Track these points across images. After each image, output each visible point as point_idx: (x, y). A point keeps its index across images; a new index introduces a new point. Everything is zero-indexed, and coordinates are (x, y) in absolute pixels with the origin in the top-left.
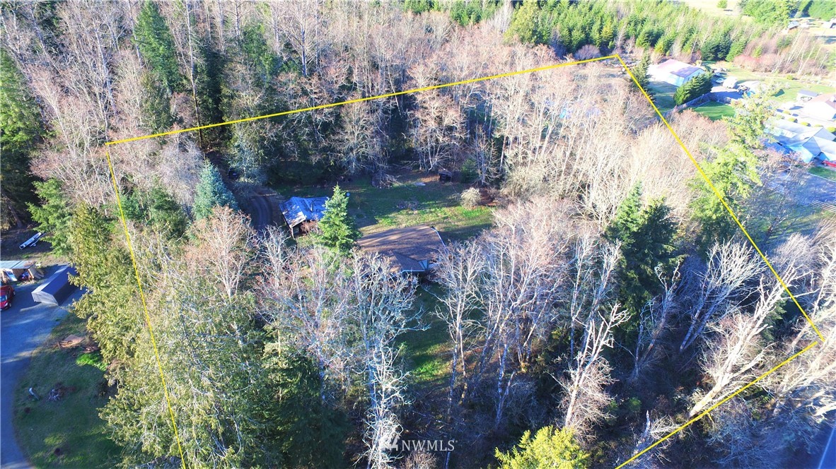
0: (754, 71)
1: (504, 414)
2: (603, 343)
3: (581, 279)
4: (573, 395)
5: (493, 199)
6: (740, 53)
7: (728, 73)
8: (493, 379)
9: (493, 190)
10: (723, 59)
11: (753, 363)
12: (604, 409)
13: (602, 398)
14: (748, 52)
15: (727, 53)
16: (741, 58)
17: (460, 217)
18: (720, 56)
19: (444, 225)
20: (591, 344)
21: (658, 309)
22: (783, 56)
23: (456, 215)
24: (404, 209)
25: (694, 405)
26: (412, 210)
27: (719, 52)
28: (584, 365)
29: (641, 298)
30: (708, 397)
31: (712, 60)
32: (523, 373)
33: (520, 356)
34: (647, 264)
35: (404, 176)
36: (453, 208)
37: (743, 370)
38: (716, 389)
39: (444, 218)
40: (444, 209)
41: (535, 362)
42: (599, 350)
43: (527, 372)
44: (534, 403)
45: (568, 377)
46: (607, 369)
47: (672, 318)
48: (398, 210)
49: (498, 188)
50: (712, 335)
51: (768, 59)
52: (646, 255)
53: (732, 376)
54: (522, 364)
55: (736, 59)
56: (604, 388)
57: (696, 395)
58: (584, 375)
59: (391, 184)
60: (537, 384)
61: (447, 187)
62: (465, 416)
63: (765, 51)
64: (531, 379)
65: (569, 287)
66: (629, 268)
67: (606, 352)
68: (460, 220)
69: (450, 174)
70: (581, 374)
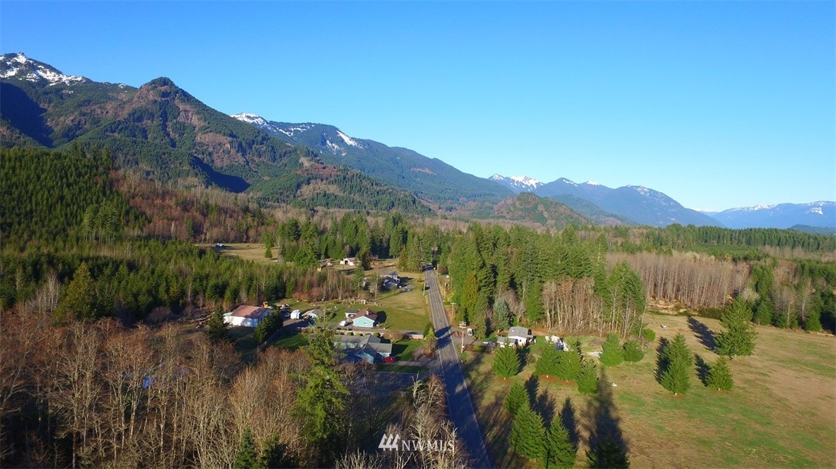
0: (309, 302)
6: (295, 290)
7: (291, 308)
10: (284, 297)
14: (300, 289)
15: (285, 292)
16: (296, 294)
18: (280, 295)
22: (325, 287)
27: (278, 292)
31: (275, 300)
51: (315, 291)
55: (293, 295)
63: (311, 286)
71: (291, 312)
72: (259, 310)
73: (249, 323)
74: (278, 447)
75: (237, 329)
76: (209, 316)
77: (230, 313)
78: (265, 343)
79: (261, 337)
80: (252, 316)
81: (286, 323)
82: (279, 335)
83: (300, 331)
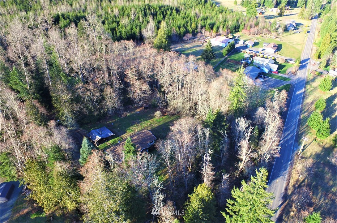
0: (249, 35)
1: (188, 186)
2: (209, 159)
3: (201, 140)
4: (205, 175)
5: (166, 113)
6: (243, 28)
7: (240, 37)
8: (181, 176)
9: (165, 110)
10: (238, 31)
11: (250, 152)
12: (214, 176)
13: (212, 173)
14: (246, 28)
15: (239, 29)
16: (244, 31)
17: (156, 122)
18: (237, 30)
19: (151, 127)
20: (206, 160)
21: (224, 142)
22: (257, 28)
23: (154, 122)
24: (135, 124)
25: (240, 167)
26: (138, 124)
27: (236, 29)
28: (206, 166)
29: (220, 140)
30: (242, 164)
31: (234, 32)
32: (190, 172)
33: (188, 167)
34: (219, 129)
35: (130, 110)
36: (152, 119)
37: (248, 154)
38: (243, 161)
39: (150, 124)
40: (149, 121)
41: (193, 167)
42: (208, 161)
43: (192, 171)
44: (196, 180)
45: (202, 170)
46: (212, 165)
47: (228, 144)
48: (132, 125)
49: (166, 108)
50: (240, 146)
51: (253, 30)
52: (218, 127)
53: (246, 156)
54: (189, 169)
55: (243, 31)
56: (212, 170)
57: (240, 163)
58: (206, 168)
59: (126, 115)
60: (195, 174)
61: (147, 111)
62: (176, 190)
63: (251, 27)
64: (193, 173)
65: (198, 144)
66: (214, 132)
67: (210, 161)
68: (156, 124)
69: (148, 106)
70: (205, 168)
71: (240, 41)
72: (226, 39)
73: (221, 45)
74: (219, 112)
75: (216, 47)
76: (206, 39)
77: (215, 39)
78: (227, 56)
79: (225, 54)
80: (223, 42)
81: (237, 46)
82: (233, 52)
83: (242, 51)
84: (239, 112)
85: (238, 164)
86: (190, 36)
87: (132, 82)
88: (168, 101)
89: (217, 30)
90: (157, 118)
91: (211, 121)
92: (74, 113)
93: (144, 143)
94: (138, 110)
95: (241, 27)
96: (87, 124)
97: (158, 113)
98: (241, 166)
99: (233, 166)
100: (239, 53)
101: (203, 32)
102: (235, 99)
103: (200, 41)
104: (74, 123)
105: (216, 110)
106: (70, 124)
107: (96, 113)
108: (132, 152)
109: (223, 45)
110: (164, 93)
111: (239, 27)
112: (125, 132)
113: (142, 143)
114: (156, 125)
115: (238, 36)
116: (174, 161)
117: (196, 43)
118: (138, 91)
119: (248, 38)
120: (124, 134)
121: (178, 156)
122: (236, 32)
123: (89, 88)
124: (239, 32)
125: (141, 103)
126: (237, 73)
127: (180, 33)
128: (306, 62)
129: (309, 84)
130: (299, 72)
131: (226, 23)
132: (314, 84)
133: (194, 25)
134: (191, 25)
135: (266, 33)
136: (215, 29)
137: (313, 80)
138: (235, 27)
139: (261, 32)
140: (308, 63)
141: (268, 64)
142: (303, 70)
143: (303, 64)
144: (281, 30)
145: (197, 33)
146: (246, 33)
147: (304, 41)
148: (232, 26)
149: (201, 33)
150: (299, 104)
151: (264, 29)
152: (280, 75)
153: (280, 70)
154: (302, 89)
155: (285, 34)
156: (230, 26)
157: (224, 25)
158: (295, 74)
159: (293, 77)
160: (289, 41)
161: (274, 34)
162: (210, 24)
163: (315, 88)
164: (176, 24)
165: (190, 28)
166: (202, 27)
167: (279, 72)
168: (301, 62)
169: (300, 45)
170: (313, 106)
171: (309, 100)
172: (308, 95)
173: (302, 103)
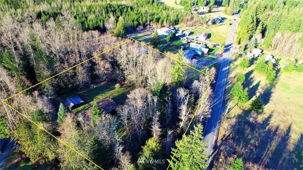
0: (186, 27)
1: (141, 140)
2: (157, 119)
3: (150, 105)
4: (154, 131)
5: (123, 85)
6: (182, 22)
8: (136, 133)
9: (123, 83)
11: (188, 113)
12: (161, 132)
13: (160, 130)
19: (112, 96)
20: (155, 120)
21: (168, 106)
22: (192, 22)
23: (115, 92)
24: (100, 94)
25: (180, 125)
26: (102, 94)
27: (176, 22)
28: (155, 124)
29: (165, 105)
32: (143, 129)
33: (141, 126)
34: (164, 97)
35: (96, 83)
36: (113, 90)
37: (187, 115)
38: (183, 121)
39: (112, 94)
41: (145, 126)
44: (147, 135)
45: (152, 128)
46: (159, 124)
47: (172, 108)
48: (98, 95)
50: (180, 110)
52: (164, 95)
53: (185, 117)
54: (142, 127)
55: (181, 24)
56: (159, 128)
57: (180, 123)
58: (155, 126)
59: (93, 87)
61: (110, 84)
62: (132, 143)
64: (145, 130)
65: (148, 108)
66: (160, 99)
67: (158, 121)
69: (110, 80)
70: (154, 126)
71: (179, 31)
72: (169, 30)
73: (165, 34)
74: (164, 84)
75: (162, 35)
76: (154, 30)
77: (160, 29)
78: (170, 42)
79: (168, 41)
80: (166, 32)
81: (177, 35)
82: (174, 40)
83: (181, 39)
84: (180, 84)
85: (179, 123)
86: (141, 27)
87: (97, 62)
88: (125, 76)
89: (162, 23)
90: (117, 89)
91: (158, 90)
92: (53, 86)
93: (107, 108)
94: (103, 83)
95: (180, 21)
96: (64, 94)
97: (117, 86)
98: (182, 124)
99: (175, 124)
100: (179, 40)
101: (151, 25)
102: (177, 74)
103: (149, 31)
104: (53, 93)
105: (162, 83)
106: (50, 94)
107: (70, 86)
108: (98, 114)
109: (167, 34)
110: (122, 70)
111: (178, 21)
112: (93, 100)
113: (106, 108)
114: (117, 94)
115: (178, 28)
116: (130, 121)
117: (146, 33)
118: (102, 69)
119: (186, 29)
120: (92, 102)
121: (133, 118)
122: (176, 24)
123: (64, 67)
124: (178, 25)
125: (104, 78)
126: (177, 54)
127: (134, 25)
128: (230, 47)
129: (232, 63)
130: (224, 54)
131: (169, 17)
132: (236, 63)
133: (144, 19)
134: (142, 20)
135: (199, 25)
136: (160, 22)
137: (235, 60)
138: (176, 20)
139: (195, 24)
140: (231, 47)
141: (200, 48)
142: (227, 53)
143: (227, 48)
144: (210, 23)
145: (147, 25)
146: (184, 25)
147: (227, 31)
148: (173, 20)
149: (150, 25)
150: (225, 78)
151: (197, 22)
152: (210, 56)
153: (210, 53)
154: (227, 66)
155: (214, 26)
156: (171, 20)
157: (167, 19)
158: (221, 55)
159: (220, 58)
160: (216, 31)
161: (205, 25)
162: (157, 19)
163: (237, 66)
164: (130, 18)
165: (142, 22)
166: (150, 21)
167: (209, 54)
168: (226, 47)
169: (225, 34)
170: (235, 79)
171: (232, 75)
172: (232, 71)
173: (227, 77)
